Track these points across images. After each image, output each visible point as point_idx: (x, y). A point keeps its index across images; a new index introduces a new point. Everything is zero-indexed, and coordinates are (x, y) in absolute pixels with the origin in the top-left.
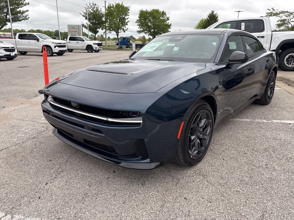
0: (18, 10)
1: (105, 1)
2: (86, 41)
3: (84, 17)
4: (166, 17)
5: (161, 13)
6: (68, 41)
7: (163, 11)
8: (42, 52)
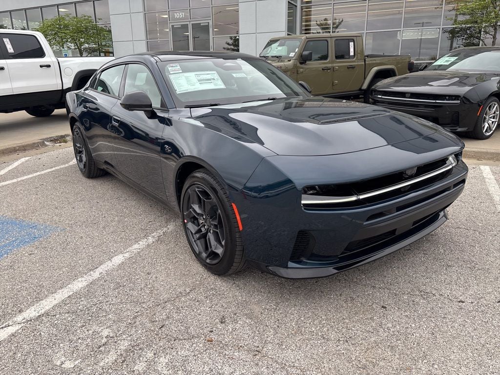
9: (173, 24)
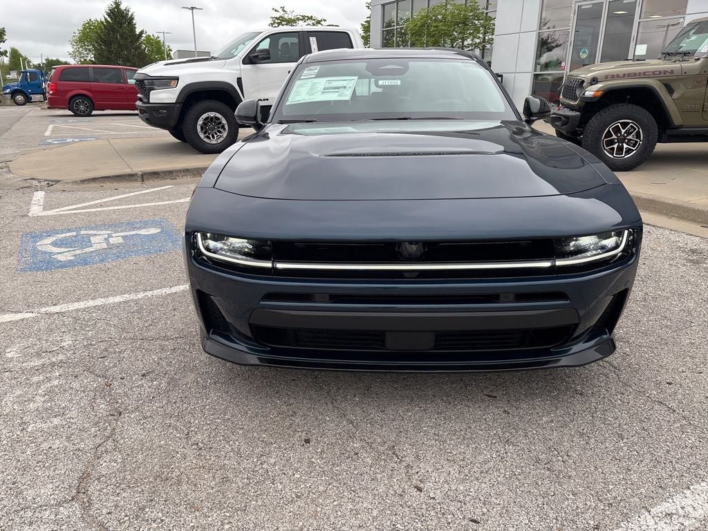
9: (580, 4)
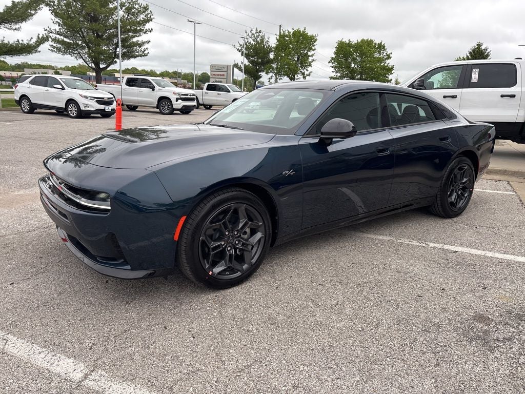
0: (134, 40)
1: (280, 26)
2: (232, 93)
3: (240, 52)
4: (385, 54)
5: (377, 46)
6: (205, 90)
7: (381, 43)
8: (158, 107)
